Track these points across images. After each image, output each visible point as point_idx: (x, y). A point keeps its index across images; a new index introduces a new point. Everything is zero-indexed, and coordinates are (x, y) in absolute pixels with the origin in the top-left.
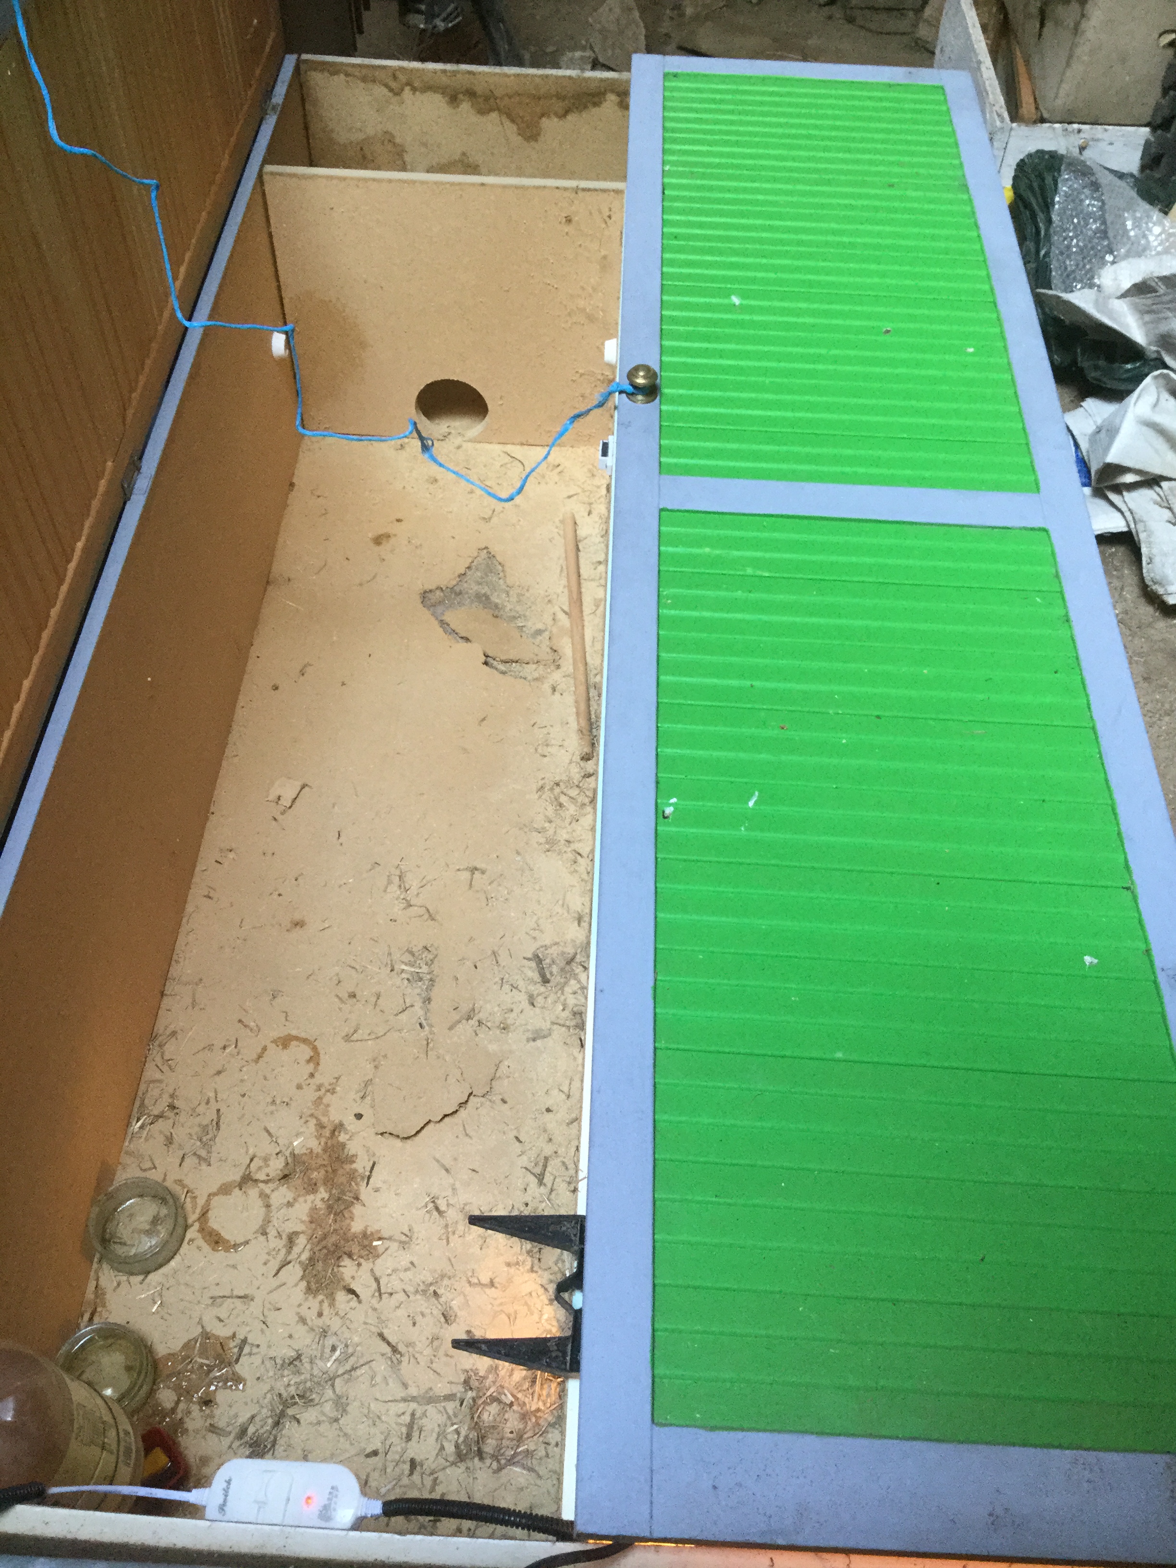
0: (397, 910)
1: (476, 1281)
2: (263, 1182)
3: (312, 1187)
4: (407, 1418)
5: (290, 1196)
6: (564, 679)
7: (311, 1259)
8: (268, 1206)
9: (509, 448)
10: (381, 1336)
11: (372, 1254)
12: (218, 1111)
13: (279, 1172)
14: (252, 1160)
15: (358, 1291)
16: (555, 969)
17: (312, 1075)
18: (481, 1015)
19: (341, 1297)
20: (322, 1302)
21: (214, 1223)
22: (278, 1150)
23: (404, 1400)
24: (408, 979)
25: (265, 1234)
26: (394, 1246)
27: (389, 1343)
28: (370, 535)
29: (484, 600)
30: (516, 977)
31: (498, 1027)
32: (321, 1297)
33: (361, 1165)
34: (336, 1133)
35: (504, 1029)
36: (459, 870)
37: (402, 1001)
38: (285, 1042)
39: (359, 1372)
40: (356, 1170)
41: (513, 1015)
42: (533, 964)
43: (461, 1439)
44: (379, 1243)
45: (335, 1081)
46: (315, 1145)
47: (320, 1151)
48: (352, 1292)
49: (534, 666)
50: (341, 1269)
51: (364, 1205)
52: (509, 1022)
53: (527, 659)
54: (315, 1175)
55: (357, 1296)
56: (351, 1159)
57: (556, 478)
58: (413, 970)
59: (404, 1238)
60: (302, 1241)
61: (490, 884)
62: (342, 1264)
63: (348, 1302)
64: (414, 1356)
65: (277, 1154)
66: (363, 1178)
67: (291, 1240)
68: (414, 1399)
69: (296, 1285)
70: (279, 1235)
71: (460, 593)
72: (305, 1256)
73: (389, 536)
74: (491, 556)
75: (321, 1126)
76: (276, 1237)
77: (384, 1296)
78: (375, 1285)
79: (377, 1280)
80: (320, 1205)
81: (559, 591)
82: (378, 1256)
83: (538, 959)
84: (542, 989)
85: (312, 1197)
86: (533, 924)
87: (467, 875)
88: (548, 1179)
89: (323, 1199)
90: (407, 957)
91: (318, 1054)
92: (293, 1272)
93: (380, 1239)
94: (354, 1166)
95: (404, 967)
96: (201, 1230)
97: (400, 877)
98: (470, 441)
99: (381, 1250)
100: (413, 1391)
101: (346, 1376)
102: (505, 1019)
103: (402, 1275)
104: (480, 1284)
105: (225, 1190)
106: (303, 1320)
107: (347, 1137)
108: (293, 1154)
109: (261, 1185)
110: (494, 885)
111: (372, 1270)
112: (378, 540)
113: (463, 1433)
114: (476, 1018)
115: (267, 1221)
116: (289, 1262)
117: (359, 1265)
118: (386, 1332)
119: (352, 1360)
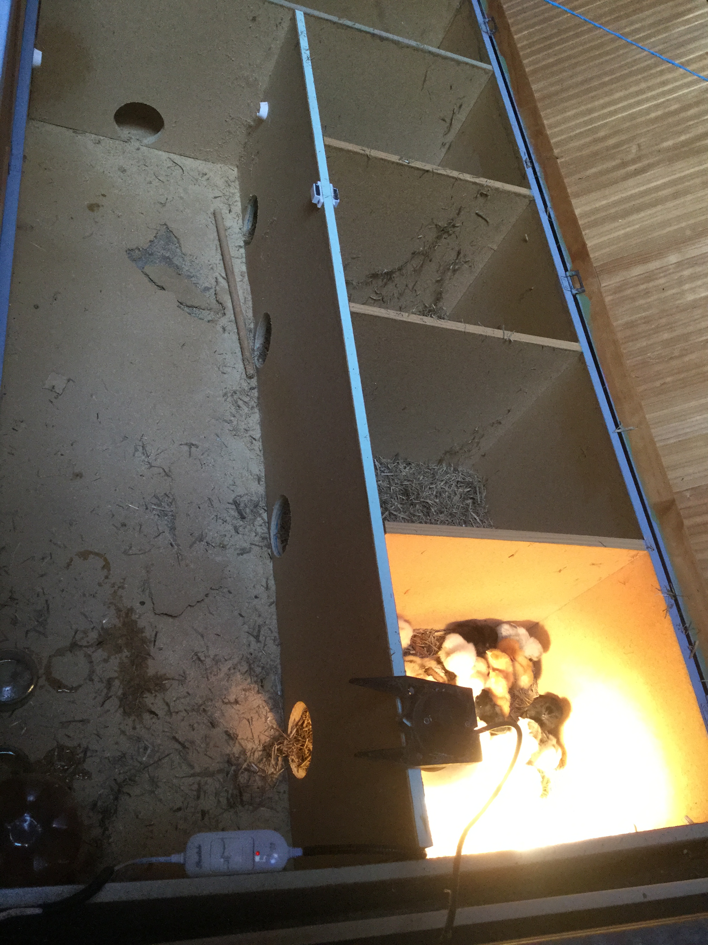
0: (144, 468)
1: (227, 701)
2: (85, 647)
3: (119, 649)
4: (196, 786)
5: (105, 655)
6: (229, 323)
7: (124, 694)
8: (91, 662)
9: (172, 156)
10: (174, 738)
11: (162, 688)
12: (47, 601)
13: (95, 640)
14: (76, 633)
15: (157, 712)
16: (248, 510)
17: (107, 577)
18: (207, 538)
19: (147, 716)
20: (134, 721)
21: (56, 675)
22: (92, 626)
23: (193, 775)
24: (158, 515)
25: (91, 680)
26: (175, 683)
27: (180, 743)
28: (86, 203)
29: (168, 261)
30: (225, 516)
31: (219, 546)
32: (133, 718)
33: (148, 634)
34: (130, 615)
35: (223, 547)
36: (181, 445)
37: (156, 529)
38: (85, 555)
39: (163, 761)
40: (146, 637)
41: (227, 539)
42: (234, 507)
43: (230, 795)
44: (166, 682)
45: (122, 581)
46: (118, 623)
47: (120, 625)
48: (152, 712)
49: (208, 312)
50: (145, 699)
51: (154, 659)
52: (225, 543)
53: (203, 307)
54: (120, 641)
55: (157, 715)
56: (142, 630)
57: (205, 183)
58: (160, 508)
59: (181, 678)
60: (117, 683)
61: (202, 454)
62: (145, 696)
63: (152, 719)
64: (196, 749)
65: (92, 629)
66: (150, 642)
67: (109, 682)
68: (198, 775)
69: (116, 711)
70: (101, 681)
71: (151, 254)
72: (120, 692)
73: (99, 206)
74: (169, 231)
75: (119, 610)
76: (99, 682)
77: (174, 714)
78: (166, 708)
79: (167, 704)
80: (125, 660)
81: (218, 262)
82: (167, 690)
83: (236, 503)
84: (241, 523)
85: (120, 655)
86: (231, 482)
87: (186, 448)
88: (262, 638)
89: (126, 657)
90: (155, 501)
91: (109, 564)
92: (113, 704)
93: (166, 679)
94: (144, 635)
95: (153, 507)
96: (48, 679)
97: (143, 447)
98: (147, 146)
99: (168, 686)
100: (198, 770)
101: (156, 765)
102: (223, 541)
103: (182, 700)
104: (229, 703)
105: (60, 652)
106: (123, 732)
107: (137, 616)
108: (102, 628)
109: (84, 649)
110: (206, 454)
111: (163, 699)
112: (92, 207)
113: (230, 792)
114: (205, 541)
115: (92, 672)
116: (111, 697)
117: (156, 696)
118: (177, 736)
119: (158, 755)
